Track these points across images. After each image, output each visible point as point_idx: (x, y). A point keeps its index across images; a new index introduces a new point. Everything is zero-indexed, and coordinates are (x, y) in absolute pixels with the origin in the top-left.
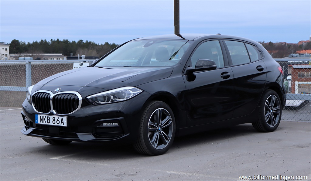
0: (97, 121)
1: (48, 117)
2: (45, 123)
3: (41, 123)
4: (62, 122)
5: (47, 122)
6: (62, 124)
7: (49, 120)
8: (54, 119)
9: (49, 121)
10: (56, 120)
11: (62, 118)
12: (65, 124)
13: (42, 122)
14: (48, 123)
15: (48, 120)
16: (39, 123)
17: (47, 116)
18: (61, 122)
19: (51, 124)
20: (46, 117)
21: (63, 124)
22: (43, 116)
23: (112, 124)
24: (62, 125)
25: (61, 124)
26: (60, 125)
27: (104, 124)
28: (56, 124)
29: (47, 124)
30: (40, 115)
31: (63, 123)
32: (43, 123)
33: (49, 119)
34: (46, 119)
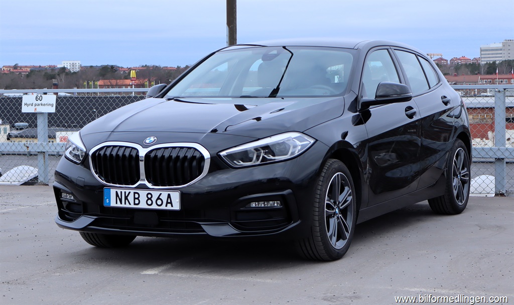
0: (241, 198)
1: (135, 193)
2: (127, 205)
3: (119, 205)
4: (169, 201)
5: (132, 201)
6: (169, 205)
7: (138, 199)
8: (149, 196)
9: (137, 201)
10: (154, 199)
11: (169, 195)
12: (176, 206)
13: (121, 203)
14: (135, 204)
15: (135, 198)
16: (113, 204)
17: (132, 192)
18: (167, 203)
19: (143, 205)
20: (130, 193)
21: (172, 206)
22: (123, 191)
23: (267, 204)
24: (169, 207)
25: (166, 206)
26: (163, 207)
27: (253, 205)
28: (154, 206)
29: (132, 206)
30: (117, 190)
31: (171, 203)
32: (123, 205)
33: (137, 196)
34: (131, 198)
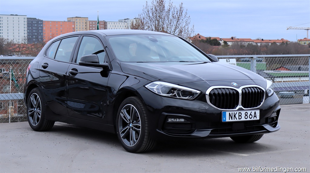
1: (239, 113)
2: (235, 120)
3: (231, 120)
4: (255, 115)
5: (237, 118)
7: (241, 116)
8: (246, 114)
10: (248, 115)
11: (255, 112)
12: (258, 118)
13: (232, 119)
14: (239, 119)
15: (239, 116)
16: (228, 120)
17: (238, 112)
18: (254, 116)
19: (243, 119)
20: (237, 113)
21: (256, 118)
22: (233, 112)
25: (254, 118)
26: (252, 119)
28: (249, 119)
30: (230, 112)
31: (256, 116)
32: (233, 120)
33: (240, 114)
34: (237, 116)
